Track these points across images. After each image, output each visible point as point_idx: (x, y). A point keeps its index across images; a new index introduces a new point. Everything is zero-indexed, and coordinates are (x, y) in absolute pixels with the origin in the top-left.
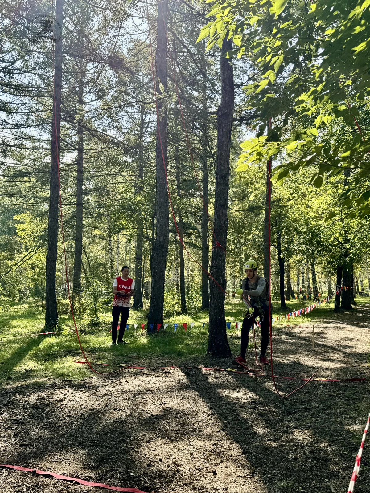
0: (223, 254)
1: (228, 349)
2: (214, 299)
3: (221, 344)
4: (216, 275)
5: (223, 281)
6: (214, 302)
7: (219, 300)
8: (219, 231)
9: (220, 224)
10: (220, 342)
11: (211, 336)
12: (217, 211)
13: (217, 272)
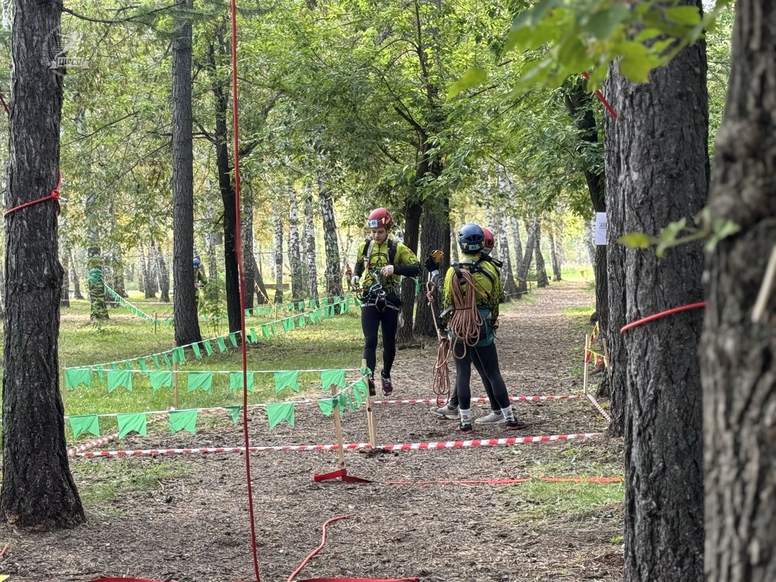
0: (48, 175)
1: (72, 501)
2: (21, 332)
3: (49, 482)
4: (26, 250)
5: (51, 268)
6: (20, 344)
7: (37, 335)
8: (32, 94)
9: (37, 69)
10: (43, 480)
11: (14, 460)
12: (22, 20)
13: (31, 237)
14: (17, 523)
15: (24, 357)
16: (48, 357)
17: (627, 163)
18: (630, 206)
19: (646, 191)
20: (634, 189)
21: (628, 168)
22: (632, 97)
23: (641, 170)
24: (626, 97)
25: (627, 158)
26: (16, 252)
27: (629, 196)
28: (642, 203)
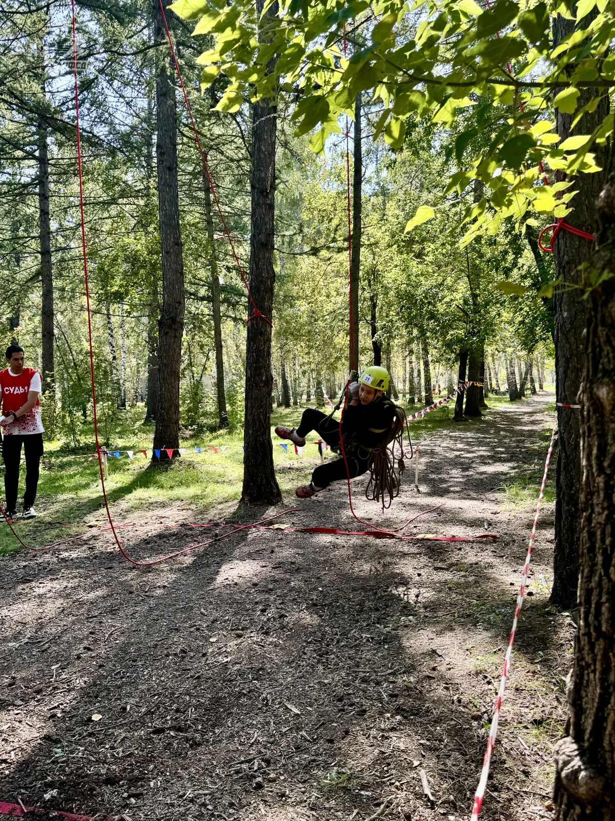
0: (266, 331)
1: (276, 490)
2: (252, 407)
3: (264, 482)
4: (255, 367)
5: (266, 377)
6: (252, 413)
7: (260, 409)
8: (258, 290)
9: (261, 278)
10: (262, 480)
11: (248, 469)
12: (254, 254)
13: (257, 361)
14: (249, 500)
15: (253, 420)
16: (265, 421)
17: (561, 307)
18: (562, 332)
19: (572, 323)
20: (564, 322)
21: (561, 310)
22: (564, 267)
23: (569, 310)
24: (560, 268)
25: (560, 304)
26: (250, 369)
27: (562, 326)
28: (569, 330)
